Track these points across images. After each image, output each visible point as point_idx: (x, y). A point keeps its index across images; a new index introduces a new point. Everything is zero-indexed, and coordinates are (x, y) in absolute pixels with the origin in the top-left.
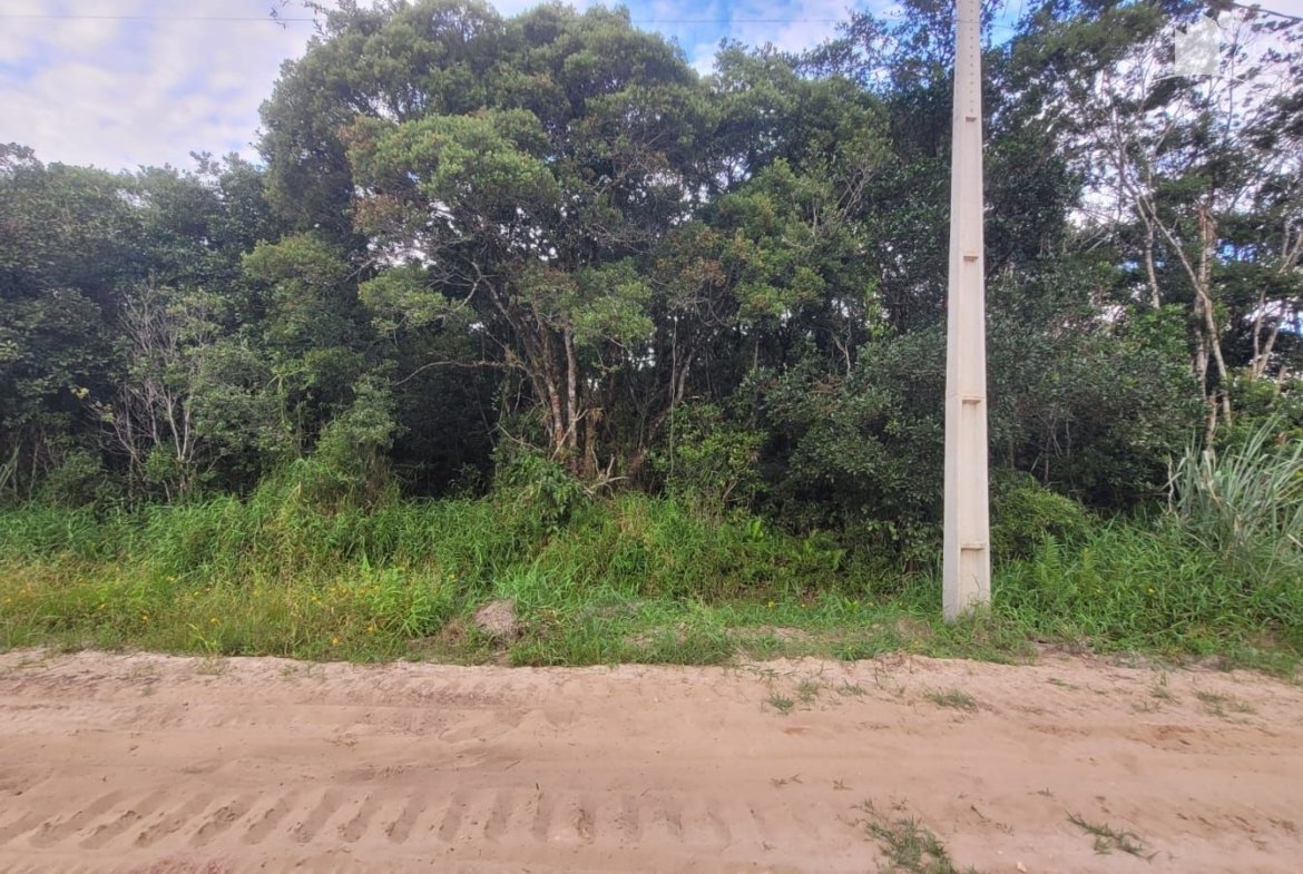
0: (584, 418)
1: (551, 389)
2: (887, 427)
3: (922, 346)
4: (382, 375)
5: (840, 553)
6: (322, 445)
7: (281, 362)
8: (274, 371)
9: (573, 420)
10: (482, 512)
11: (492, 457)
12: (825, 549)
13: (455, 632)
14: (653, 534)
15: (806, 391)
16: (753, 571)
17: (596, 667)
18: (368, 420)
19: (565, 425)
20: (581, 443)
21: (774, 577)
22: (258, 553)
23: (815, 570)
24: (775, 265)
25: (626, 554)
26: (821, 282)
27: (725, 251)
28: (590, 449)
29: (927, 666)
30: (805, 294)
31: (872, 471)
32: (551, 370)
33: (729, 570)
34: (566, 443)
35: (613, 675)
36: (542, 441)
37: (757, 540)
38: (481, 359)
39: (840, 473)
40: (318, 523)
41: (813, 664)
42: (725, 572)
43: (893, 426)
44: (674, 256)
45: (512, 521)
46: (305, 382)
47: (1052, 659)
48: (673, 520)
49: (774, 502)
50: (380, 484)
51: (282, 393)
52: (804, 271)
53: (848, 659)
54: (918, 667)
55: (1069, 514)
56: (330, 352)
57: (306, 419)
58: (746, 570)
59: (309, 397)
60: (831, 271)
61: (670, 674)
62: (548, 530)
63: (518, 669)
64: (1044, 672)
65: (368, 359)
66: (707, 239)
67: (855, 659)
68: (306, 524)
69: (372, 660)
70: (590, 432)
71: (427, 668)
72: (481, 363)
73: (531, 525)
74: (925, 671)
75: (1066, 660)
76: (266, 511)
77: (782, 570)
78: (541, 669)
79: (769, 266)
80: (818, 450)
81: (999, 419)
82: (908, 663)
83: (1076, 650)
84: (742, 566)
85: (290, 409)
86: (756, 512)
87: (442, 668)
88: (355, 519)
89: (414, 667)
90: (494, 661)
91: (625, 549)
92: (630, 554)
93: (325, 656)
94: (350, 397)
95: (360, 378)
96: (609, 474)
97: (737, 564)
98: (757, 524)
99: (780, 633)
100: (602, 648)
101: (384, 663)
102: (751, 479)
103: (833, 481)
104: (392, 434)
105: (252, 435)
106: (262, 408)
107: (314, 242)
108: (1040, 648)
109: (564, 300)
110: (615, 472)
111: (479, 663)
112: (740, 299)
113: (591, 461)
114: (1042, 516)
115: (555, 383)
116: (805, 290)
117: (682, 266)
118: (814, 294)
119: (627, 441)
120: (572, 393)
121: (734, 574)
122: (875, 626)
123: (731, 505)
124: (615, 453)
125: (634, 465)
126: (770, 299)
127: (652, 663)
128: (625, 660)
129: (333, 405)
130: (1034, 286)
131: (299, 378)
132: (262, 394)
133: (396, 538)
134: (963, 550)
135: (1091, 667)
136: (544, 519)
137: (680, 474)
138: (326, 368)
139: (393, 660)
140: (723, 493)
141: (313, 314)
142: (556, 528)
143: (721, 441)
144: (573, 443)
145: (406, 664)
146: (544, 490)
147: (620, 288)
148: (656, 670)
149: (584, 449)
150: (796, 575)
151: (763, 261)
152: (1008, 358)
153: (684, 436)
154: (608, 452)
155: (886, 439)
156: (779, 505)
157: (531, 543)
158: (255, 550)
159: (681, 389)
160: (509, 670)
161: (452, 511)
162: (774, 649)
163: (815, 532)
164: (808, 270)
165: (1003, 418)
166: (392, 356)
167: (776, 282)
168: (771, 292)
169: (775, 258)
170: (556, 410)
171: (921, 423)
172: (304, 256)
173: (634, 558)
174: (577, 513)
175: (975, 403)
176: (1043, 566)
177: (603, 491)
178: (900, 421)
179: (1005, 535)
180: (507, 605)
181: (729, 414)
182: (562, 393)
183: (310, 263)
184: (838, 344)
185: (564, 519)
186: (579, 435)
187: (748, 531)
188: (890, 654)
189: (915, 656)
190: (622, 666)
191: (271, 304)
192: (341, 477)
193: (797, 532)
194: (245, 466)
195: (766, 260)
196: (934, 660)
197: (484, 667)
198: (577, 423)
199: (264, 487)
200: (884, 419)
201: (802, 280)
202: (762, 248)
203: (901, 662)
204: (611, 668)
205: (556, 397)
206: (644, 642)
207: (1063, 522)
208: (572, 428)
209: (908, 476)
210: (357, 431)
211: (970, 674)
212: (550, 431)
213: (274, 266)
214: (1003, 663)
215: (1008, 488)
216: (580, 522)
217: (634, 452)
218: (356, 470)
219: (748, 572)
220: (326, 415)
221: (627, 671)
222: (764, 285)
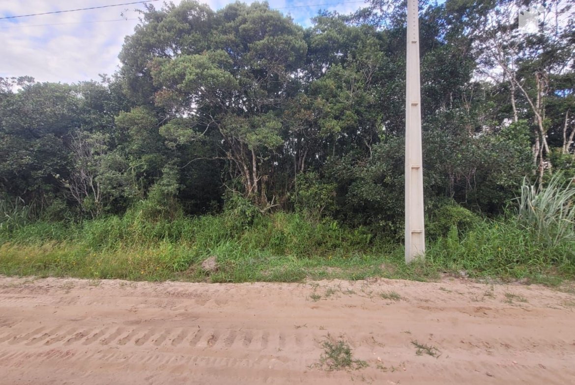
0: (260, 179)
1: (245, 168)
2: (385, 180)
3: (399, 143)
4: (174, 164)
5: (370, 236)
6: (150, 195)
7: (133, 160)
8: (130, 164)
9: (256, 180)
10: (217, 221)
11: (222, 197)
12: (364, 234)
13: (192, 270)
14: (288, 229)
15: (352, 165)
16: (332, 244)
17: (245, 283)
18: (168, 183)
19: (252, 183)
20: (260, 191)
21: (341, 246)
22: (126, 239)
23: (359, 243)
24: (335, 110)
25: (276, 237)
26: (356, 117)
27: (313, 105)
28: (263, 193)
29: (387, 283)
30: (349, 122)
31: (379, 199)
32: (245, 160)
33: (321, 243)
34: (253, 191)
35: (252, 286)
36: (243, 190)
37: (335, 231)
38: (216, 156)
39: (366, 200)
40: (149, 226)
41: (337, 281)
42: (320, 244)
43: (388, 179)
44: (292, 109)
45: (229, 224)
46: (143, 169)
47: (446, 280)
48: (297, 223)
49: (343, 214)
50: (176, 210)
51: (134, 173)
52: (348, 112)
53: (353, 280)
54: (383, 283)
55: (469, 216)
56: (152, 155)
57: (145, 183)
58: (329, 243)
59: (145, 174)
60: (360, 112)
61: (275, 286)
62: (244, 228)
63: (214, 284)
64: (439, 285)
65: (168, 158)
66: (305, 101)
67: (357, 280)
68: (144, 227)
69: (156, 280)
70: (263, 186)
71: (177, 283)
72: (216, 158)
73: (237, 226)
74: (386, 285)
75: (452, 280)
76: (129, 222)
77: (344, 244)
78: (223, 284)
79: (333, 111)
80: (356, 191)
81: (434, 175)
82: (379, 281)
83: (457, 276)
84: (327, 242)
85: (138, 179)
86: (335, 218)
87: (184, 284)
88: (164, 225)
89: (172, 283)
90: (206, 281)
91: (276, 235)
92: (278, 237)
93: (139, 279)
94: (161, 174)
95: (164, 166)
96: (272, 203)
97: (325, 241)
98: (335, 224)
99: (330, 270)
100: (249, 275)
101: (161, 282)
102: (332, 204)
103: (363, 204)
104: (179, 189)
105: (123, 191)
106: (126, 180)
107: (143, 110)
108: (442, 275)
109: (243, 130)
110: (275, 203)
111: (199, 282)
112: (321, 125)
113: (264, 198)
114: (456, 217)
115: (247, 165)
116: (349, 121)
117: (295, 113)
118: (353, 122)
119: (280, 189)
120: (255, 169)
121: (323, 245)
122: (372, 266)
123: (324, 216)
124: (275, 194)
125: (283, 199)
126: (334, 125)
127: (270, 281)
128: (258, 280)
129: (155, 178)
130: (449, 114)
131: (140, 167)
132: (125, 174)
133: (181, 232)
134: (412, 233)
135: (463, 283)
136: (242, 223)
137: (301, 203)
138: (150, 162)
139: (165, 281)
140: (320, 211)
141: (144, 140)
142: (247, 227)
143: (318, 188)
144: (256, 191)
145: (170, 282)
146: (241, 211)
147: (267, 124)
148: (270, 284)
149: (261, 193)
150: (350, 245)
151: (330, 109)
152: (436, 147)
153: (302, 186)
154: (272, 194)
155: (385, 185)
156: (345, 215)
157: (237, 233)
158: (124, 238)
159: (303, 166)
160: (210, 284)
161: (204, 221)
162: (323, 276)
163: (361, 226)
164: (350, 112)
165: (436, 174)
166: (178, 157)
167: (336, 118)
168: (334, 122)
169: (335, 107)
170: (248, 177)
171: (400, 178)
172: (139, 116)
173: (279, 239)
174: (256, 220)
175: (418, 168)
176: (450, 240)
177: (269, 211)
178: (391, 177)
179: (440, 226)
180: (214, 258)
181: (322, 176)
182: (250, 169)
183: (142, 119)
184: (367, 144)
185: (251, 223)
186: (258, 187)
187: (331, 227)
188: (371, 278)
189: (383, 279)
190: (256, 283)
191: (129, 137)
192: (158, 208)
193: (354, 227)
194: (123, 204)
195: (332, 108)
196: (390, 280)
197: (200, 283)
198: (257, 182)
199: (129, 212)
200: (384, 177)
201: (347, 116)
202: (330, 103)
203: (376, 281)
204: (252, 283)
205: (248, 171)
206: (268, 273)
207: (465, 220)
208: (255, 184)
209: (395, 201)
210: (164, 188)
211: (406, 286)
212: (246, 185)
213: (127, 121)
214: (422, 281)
215: (442, 206)
216: (257, 224)
217: (283, 194)
218: (165, 204)
219: (329, 245)
220: (152, 182)
221: (258, 285)
222: (331, 119)
